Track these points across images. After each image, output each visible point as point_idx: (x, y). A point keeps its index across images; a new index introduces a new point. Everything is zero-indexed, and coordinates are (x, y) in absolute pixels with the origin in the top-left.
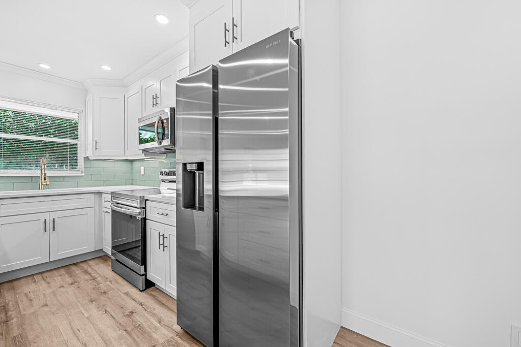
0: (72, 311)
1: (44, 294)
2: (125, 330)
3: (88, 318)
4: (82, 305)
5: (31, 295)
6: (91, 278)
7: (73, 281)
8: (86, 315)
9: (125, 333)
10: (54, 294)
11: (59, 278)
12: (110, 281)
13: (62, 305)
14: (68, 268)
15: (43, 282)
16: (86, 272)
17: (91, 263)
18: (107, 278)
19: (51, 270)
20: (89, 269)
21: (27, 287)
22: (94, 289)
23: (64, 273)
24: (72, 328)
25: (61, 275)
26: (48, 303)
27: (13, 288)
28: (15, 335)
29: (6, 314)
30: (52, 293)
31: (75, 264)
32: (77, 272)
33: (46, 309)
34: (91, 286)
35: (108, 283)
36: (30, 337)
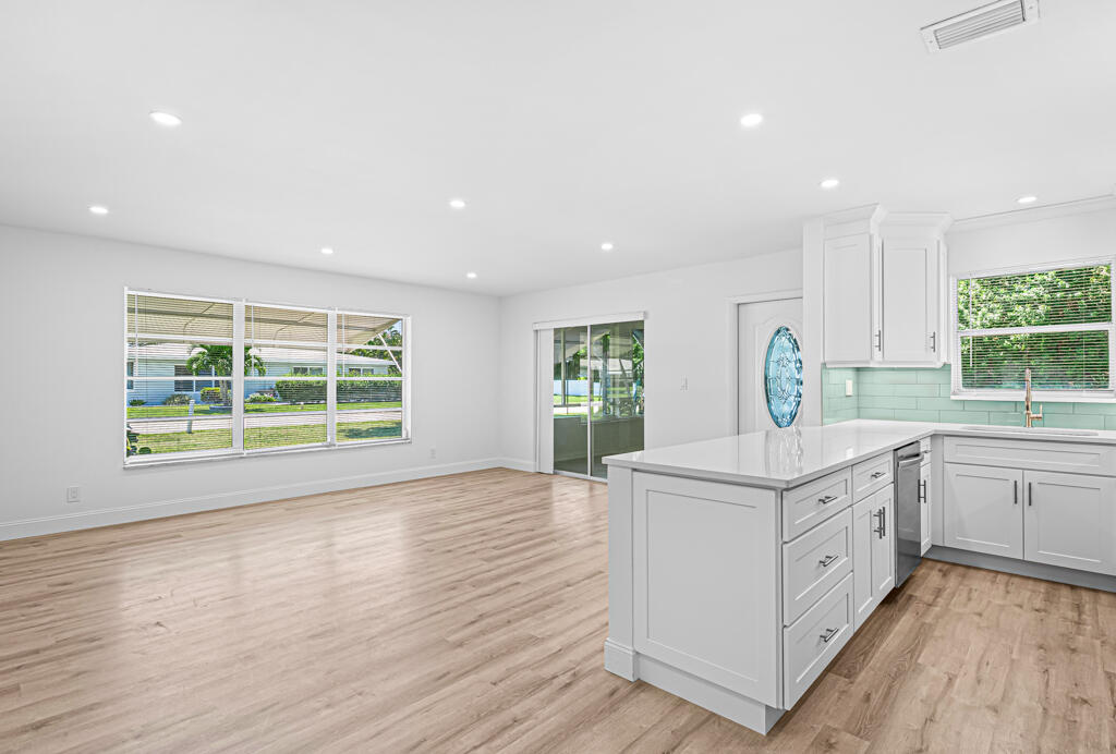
0: (1003, 642)
1: (989, 602)
2: (1044, 709)
3: (1013, 661)
4: (1021, 643)
5: (975, 595)
6: (1076, 619)
7: (1043, 607)
8: (1014, 656)
9: (1041, 710)
10: (1002, 608)
11: (1029, 593)
12: (1103, 642)
13: (998, 625)
14: (1055, 587)
15: (1002, 587)
16: (1079, 608)
17: (1104, 598)
18: (1103, 635)
19: (1029, 578)
20: (1087, 606)
21: (979, 583)
22: (1063, 635)
23: (1042, 590)
24: (982, 657)
25: (1034, 591)
26: (985, 614)
27: (964, 576)
28: (927, 621)
29: (937, 597)
30: (1000, 605)
31: (1073, 587)
32: (1062, 600)
33: (976, 618)
34: (1062, 630)
35: (1098, 642)
36: (936, 633)
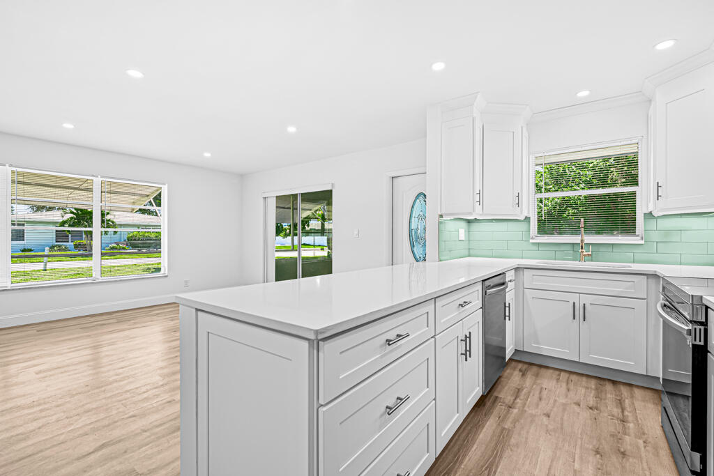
0: (566, 445)
1: (555, 401)
3: (575, 471)
4: (581, 447)
5: (545, 393)
6: (621, 416)
7: (595, 405)
8: (577, 466)
10: (565, 405)
11: (583, 390)
12: (644, 442)
13: (562, 428)
14: (602, 383)
15: (564, 385)
16: (620, 403)
17: (637, 392)
18: (644, 434)
20: (627, 401)
21: (548, 382)
22: (612, 436)
23: (593, 387)
25: (587, 388)
26: (552, 415)
27: (537, 375)
28: (506, 427)
29: (515, 399)
31: (614, 382)
32: (609, 396)
33: (545, 420)
34: (612, 429)
35: (641, 442)
36: (513, 441)
